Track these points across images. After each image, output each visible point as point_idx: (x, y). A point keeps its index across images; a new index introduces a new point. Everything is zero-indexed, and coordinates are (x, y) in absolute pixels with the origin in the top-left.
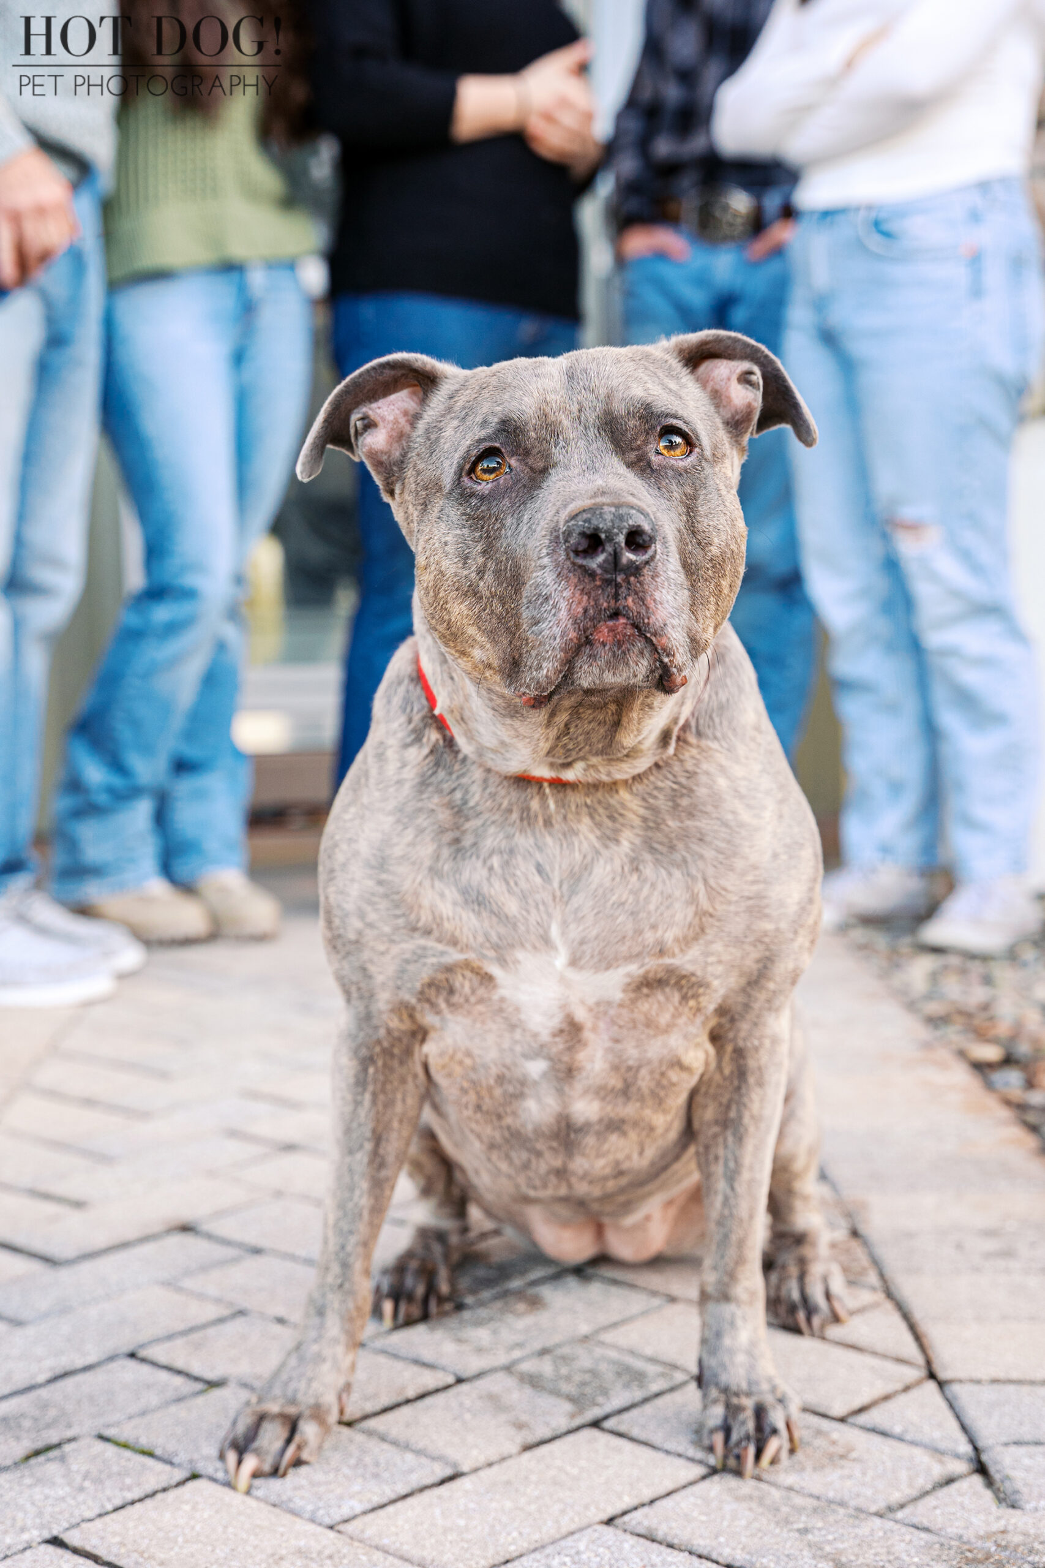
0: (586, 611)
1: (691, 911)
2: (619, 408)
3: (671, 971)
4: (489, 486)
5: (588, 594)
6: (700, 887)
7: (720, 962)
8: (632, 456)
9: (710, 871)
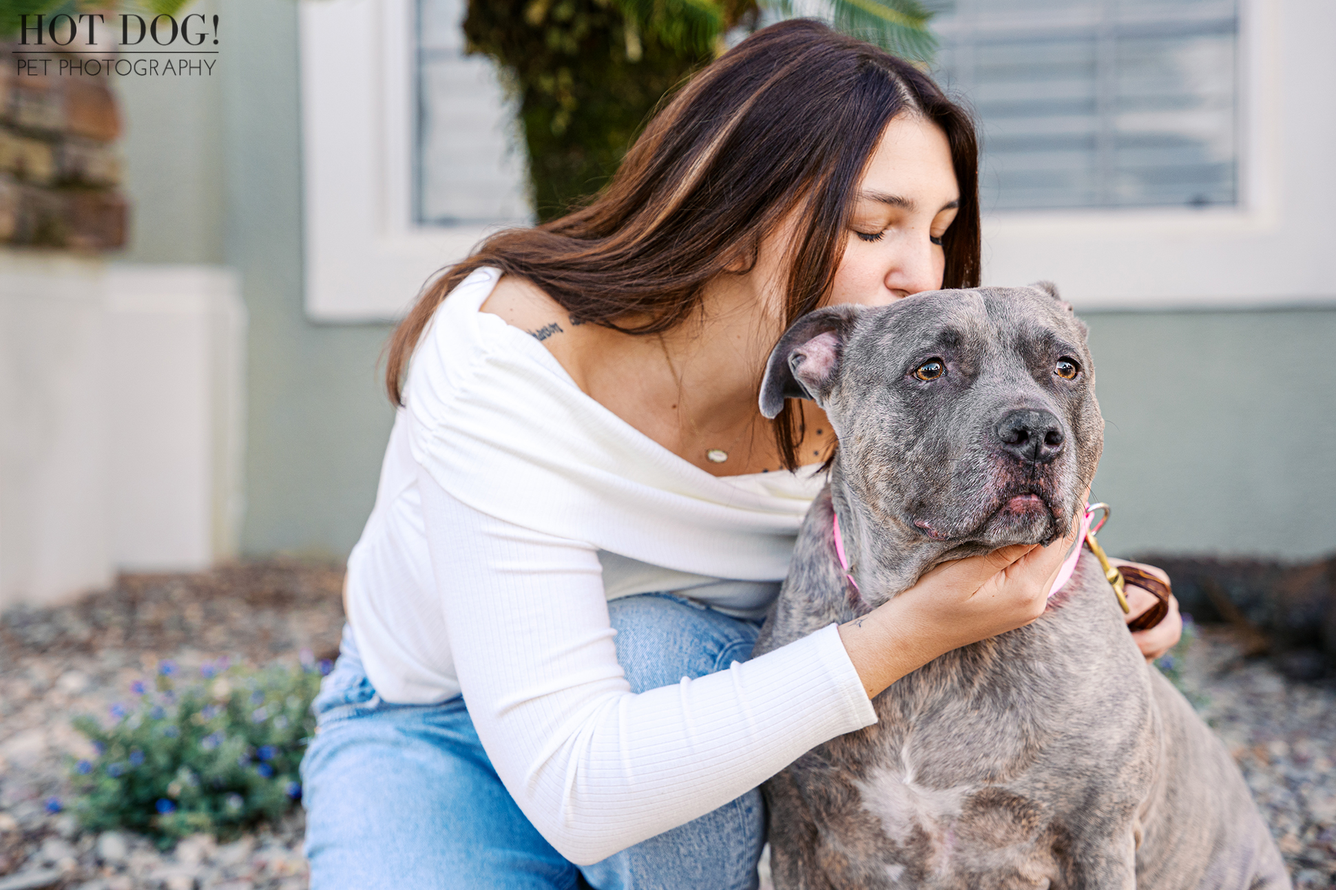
0: (1008, 484)
1: (1020, 745)
2: (1031, 335)
3: (1002, 793)
4: (929, 384)
5: (1012, 473)
6: (1028, 725)
7: (1046, 788)
8: (1039, 372)
9: (1038, 714)
